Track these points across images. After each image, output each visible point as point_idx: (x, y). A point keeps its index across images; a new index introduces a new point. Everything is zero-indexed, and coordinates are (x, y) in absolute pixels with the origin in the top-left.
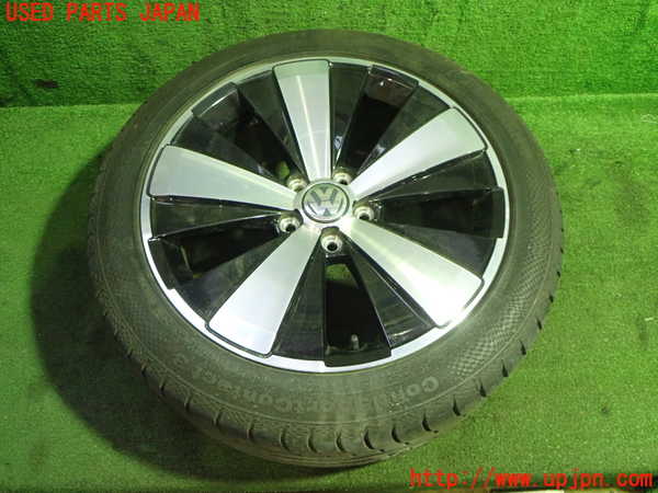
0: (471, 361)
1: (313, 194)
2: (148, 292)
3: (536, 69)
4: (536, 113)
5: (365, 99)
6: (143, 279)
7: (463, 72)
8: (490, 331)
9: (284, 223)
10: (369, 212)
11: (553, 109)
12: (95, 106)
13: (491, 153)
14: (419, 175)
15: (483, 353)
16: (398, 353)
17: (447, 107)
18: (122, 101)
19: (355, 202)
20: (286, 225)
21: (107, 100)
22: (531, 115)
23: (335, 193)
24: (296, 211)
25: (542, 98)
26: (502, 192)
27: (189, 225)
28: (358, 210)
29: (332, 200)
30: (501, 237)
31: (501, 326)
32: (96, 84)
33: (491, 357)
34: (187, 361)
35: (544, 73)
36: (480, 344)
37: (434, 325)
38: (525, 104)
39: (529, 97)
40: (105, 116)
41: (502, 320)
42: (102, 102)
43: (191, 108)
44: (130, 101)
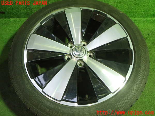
0: (122, 104)
1: (75, 49)
2: (25, 80)
3: (140, 11)
4: (139, 23)
5: (91, 20)
6: (24, 75)
7: (120, 12)
8: (128, 95)
9: (66, 57)
10: (92, 54)
11: (143, 22)
12: (16, 19)
13: (129, 38)
14: (107, 44)
15: (125, 102)
16: (100, 101)
17: (116, 23)
18: (23, 17)
19: (88, 52)
20: (67, 58)
21: (19, 17)
22: (137, 24)
23: (82, 49)
24: (70, 54)
25: (141, 19)
26: (132, 50)
27: (38, 58)
28: (88, 54)
29: (81, 51)
30: (132, 64)
31: (131, 93)
32: (15, 13)
33: (128, 103)
34: (36, 102)
35: (142, 12)
36: (125, 99)
37: (111, 92)
38: (136, 20)
39: (137, 18)
40: (18, 22)
41: (131, 91)
42: (17, 18)
43: (40, 22)
44: (25, 17)
